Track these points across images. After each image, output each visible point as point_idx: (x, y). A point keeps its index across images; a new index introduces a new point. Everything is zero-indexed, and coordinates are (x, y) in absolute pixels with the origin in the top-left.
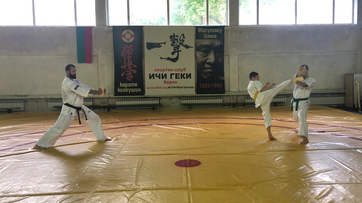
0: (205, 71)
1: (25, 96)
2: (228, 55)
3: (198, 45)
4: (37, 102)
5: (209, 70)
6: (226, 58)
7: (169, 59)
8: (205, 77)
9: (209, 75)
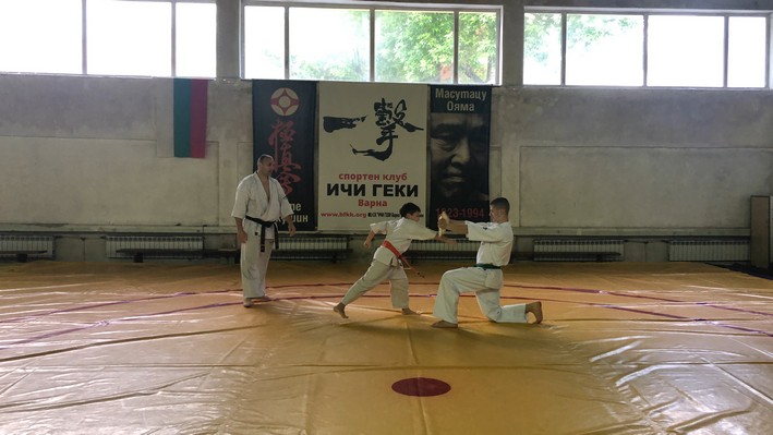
0: (449, 180)
1: (58, 225)
2: (499, 149)
3: (435, 124)
4: (83, 239)
5: (457, 180)
6: (493, 155)
7: (371, 153)
8: (448, 194)
9: (456, 190)
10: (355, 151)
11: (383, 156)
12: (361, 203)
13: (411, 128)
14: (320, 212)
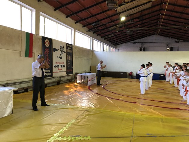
3: (67, 52)
5: (69, 64)
7: (59, 57)
8: (68, 67)
9: (69, 66)
10: (57, 57)
11: (61, 58)
12: (59, 69)
13: (64, 52)
14: (53, 72)
